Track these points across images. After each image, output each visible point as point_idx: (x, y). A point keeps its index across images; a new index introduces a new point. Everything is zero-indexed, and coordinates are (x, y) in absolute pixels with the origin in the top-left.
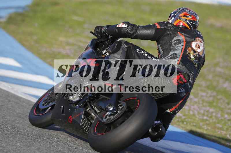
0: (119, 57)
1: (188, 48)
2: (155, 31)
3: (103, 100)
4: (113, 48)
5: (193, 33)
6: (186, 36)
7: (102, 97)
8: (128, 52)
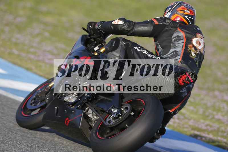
0: (118, 55)
1: (189, 45)
2: (153, 27)
3: (102, 101)
4: (110, 46)
5: (193, 29)
6: (186, 33)
7: (101, 99)
8: (126, 50)
